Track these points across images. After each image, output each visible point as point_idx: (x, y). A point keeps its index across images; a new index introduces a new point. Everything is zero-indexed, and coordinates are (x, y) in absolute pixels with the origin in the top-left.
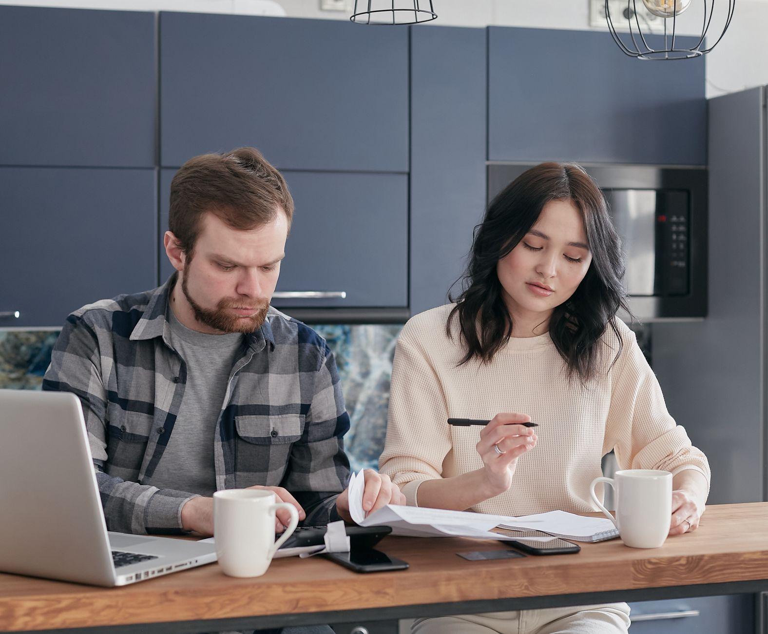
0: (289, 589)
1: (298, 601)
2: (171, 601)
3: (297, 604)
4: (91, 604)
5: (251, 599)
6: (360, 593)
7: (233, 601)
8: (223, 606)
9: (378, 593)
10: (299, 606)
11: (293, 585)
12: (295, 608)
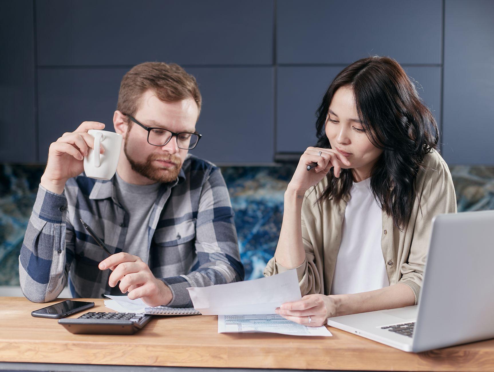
0: (150, 349)
1: (157, 358)
2: (69, 349)
3: (157, 360)
4: (19, 347)
5: (124, 353)
6: (202, 356)
7: (111, 354)
8: (105, 356)
9: (214, 357)
10: (158, 361)
11: (154, 346)
12: (155, 362)
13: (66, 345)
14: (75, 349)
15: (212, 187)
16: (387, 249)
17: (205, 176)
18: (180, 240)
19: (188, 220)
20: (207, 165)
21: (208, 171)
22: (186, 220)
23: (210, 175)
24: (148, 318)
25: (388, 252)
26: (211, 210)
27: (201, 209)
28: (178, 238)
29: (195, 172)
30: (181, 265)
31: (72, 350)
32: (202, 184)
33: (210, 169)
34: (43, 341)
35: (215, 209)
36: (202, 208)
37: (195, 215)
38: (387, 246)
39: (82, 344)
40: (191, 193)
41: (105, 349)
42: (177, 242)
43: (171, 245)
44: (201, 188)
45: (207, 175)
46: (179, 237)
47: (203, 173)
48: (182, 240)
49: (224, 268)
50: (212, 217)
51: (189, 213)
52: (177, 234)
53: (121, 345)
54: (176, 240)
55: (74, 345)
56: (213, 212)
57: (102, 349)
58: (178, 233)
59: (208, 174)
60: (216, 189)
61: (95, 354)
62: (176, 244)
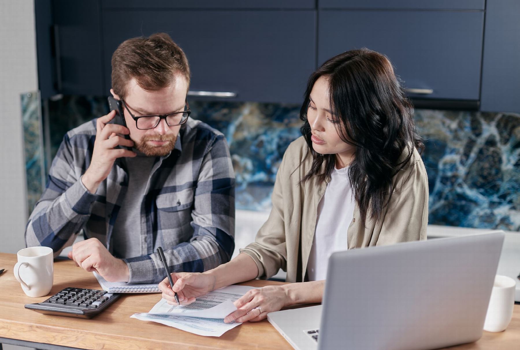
0: (98, 337)
3: (104, 346)
5: (77, 339)
13: (31, 326)
14: (38, 330)
15: (213, 158)
16: (351, 237)
17: (207, 147)
18: (180, 206)
19: (188, 188)
20: (212, 134)
21: (211, 142)
22: (186, 189)
23: (212, 146)
24: (116, 297)
25: (353, 239)
26: (210, 181)
27: (200, 179)
28: (178, 205)
29: (200, 142)
30: (181, 229)
31: (36, 331)
32: (204, 154)
33: (213, 139)
34: (13, 321)
35: (213, 181)
36: (202, 179)
37: (194, 185)
38: (353, 234)
39: (44, 327)
40: (193, 163)
41: (62, 333)
42: (176, 209)
43: (171, 211)
44: (202, 158)
45: (209, 145)
46: (179, 203)
47: (206, 144)
48: (182, 207)
49: (208, 241)
50: (211, 188)
51: (190, 182)
52: (177, 201)
53: (74, 331)
54: (176, 207)
55: (37, 327)
56: (212, 183)
57: (60, 333)
58: (179, 200)
59: (211, 145)
60: (216, 160)
61: (54, 337)
62: (176, 210)
